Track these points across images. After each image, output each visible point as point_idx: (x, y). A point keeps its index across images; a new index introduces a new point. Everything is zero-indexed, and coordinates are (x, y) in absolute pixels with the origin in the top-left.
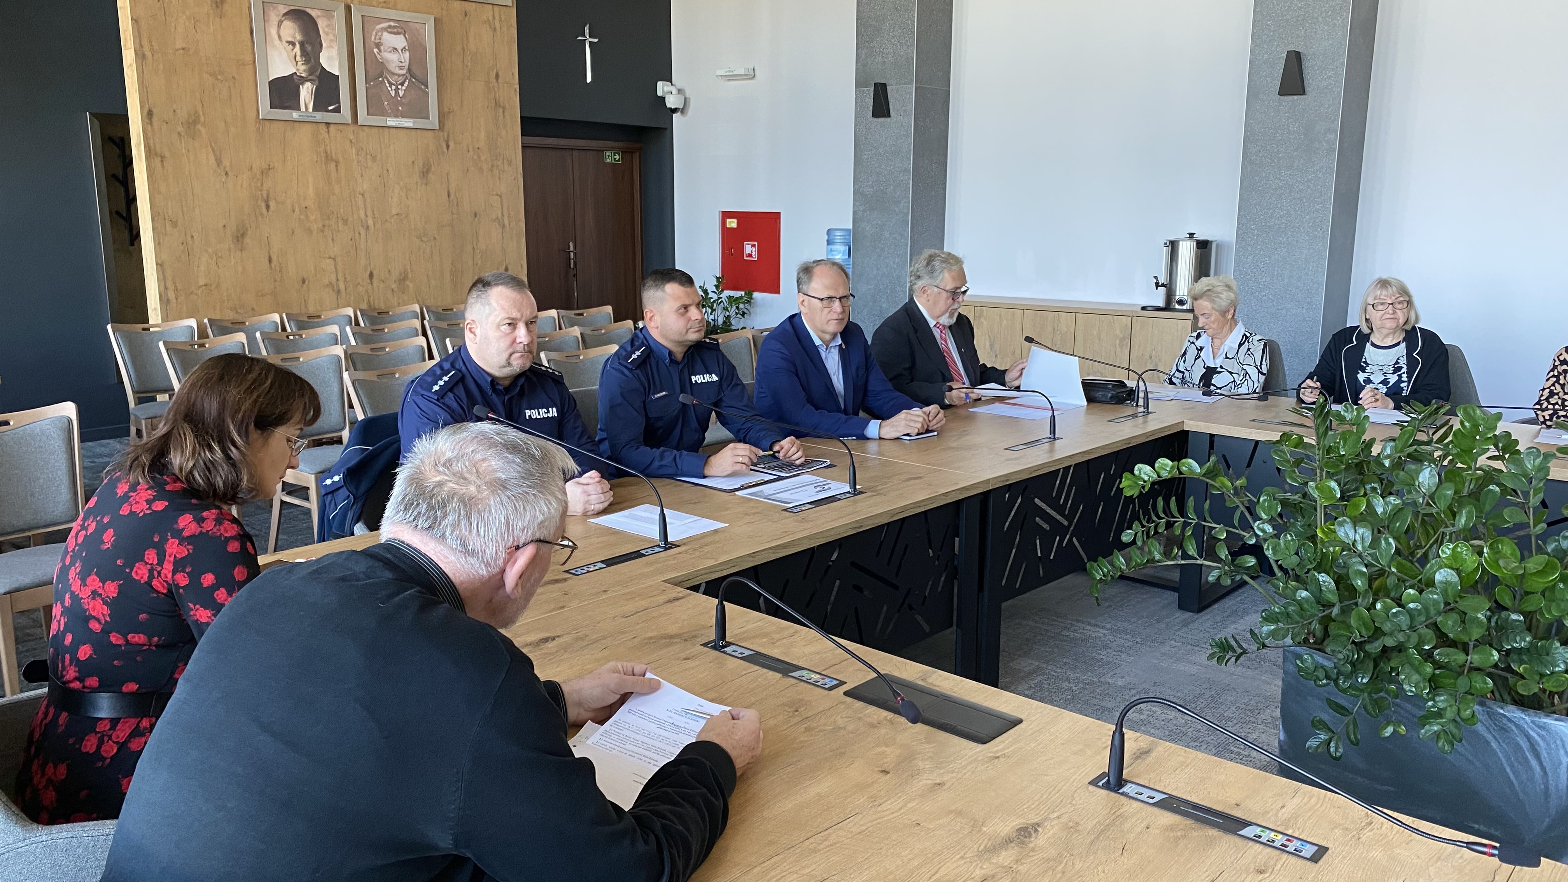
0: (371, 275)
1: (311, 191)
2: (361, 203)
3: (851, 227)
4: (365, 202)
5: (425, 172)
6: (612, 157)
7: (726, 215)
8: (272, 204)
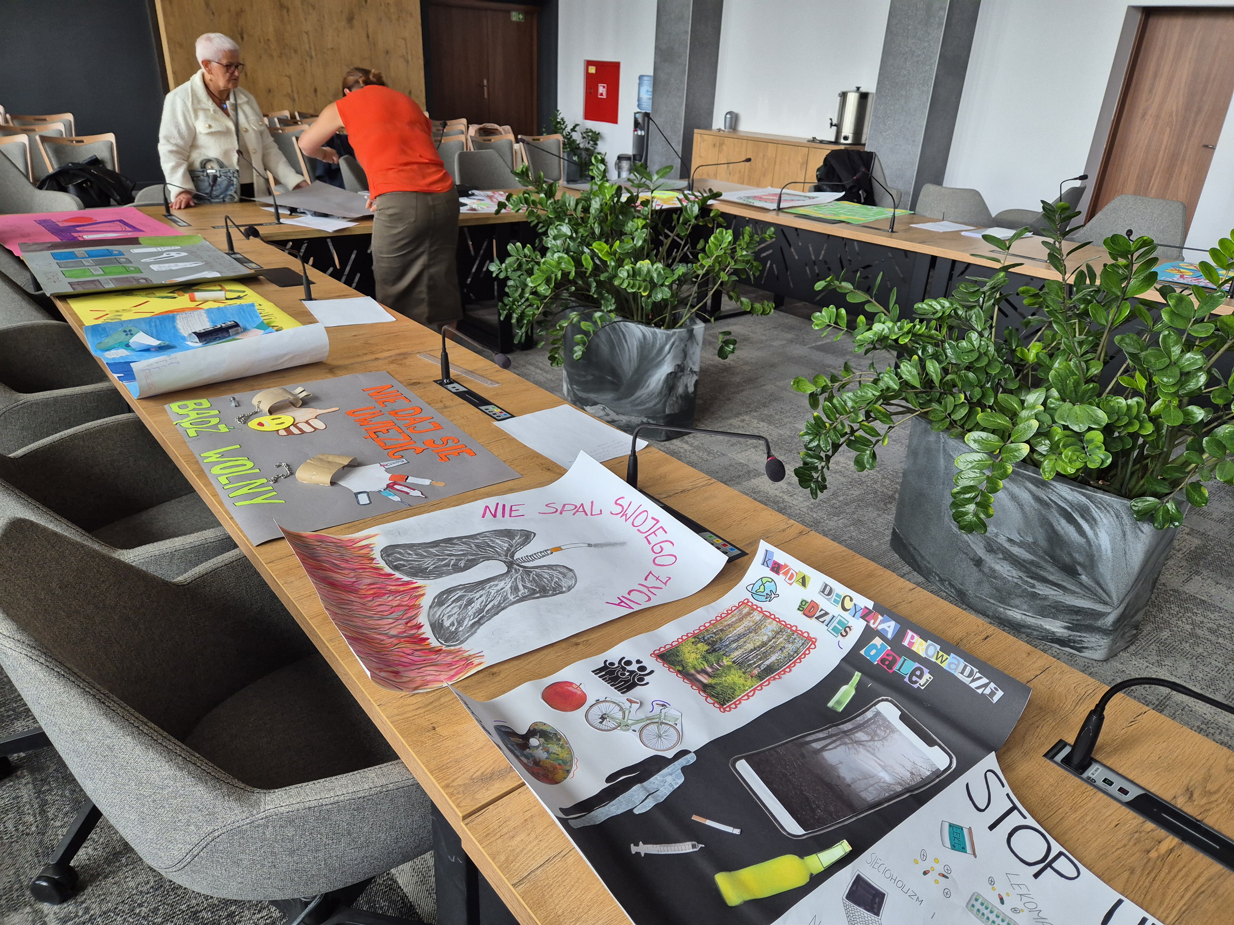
0: (316, 91)
1: (271, 29)
2: (306, 40)
3: (652, 74)
4: (309, 38)
5: (350, 20)
6: (516, 17)
7: (589, 63)
8: (245, 36)
